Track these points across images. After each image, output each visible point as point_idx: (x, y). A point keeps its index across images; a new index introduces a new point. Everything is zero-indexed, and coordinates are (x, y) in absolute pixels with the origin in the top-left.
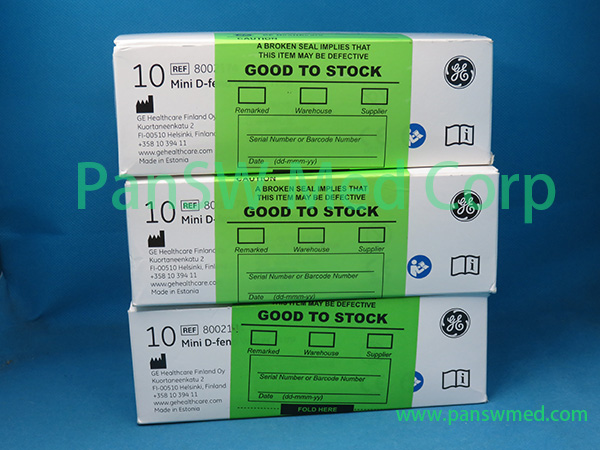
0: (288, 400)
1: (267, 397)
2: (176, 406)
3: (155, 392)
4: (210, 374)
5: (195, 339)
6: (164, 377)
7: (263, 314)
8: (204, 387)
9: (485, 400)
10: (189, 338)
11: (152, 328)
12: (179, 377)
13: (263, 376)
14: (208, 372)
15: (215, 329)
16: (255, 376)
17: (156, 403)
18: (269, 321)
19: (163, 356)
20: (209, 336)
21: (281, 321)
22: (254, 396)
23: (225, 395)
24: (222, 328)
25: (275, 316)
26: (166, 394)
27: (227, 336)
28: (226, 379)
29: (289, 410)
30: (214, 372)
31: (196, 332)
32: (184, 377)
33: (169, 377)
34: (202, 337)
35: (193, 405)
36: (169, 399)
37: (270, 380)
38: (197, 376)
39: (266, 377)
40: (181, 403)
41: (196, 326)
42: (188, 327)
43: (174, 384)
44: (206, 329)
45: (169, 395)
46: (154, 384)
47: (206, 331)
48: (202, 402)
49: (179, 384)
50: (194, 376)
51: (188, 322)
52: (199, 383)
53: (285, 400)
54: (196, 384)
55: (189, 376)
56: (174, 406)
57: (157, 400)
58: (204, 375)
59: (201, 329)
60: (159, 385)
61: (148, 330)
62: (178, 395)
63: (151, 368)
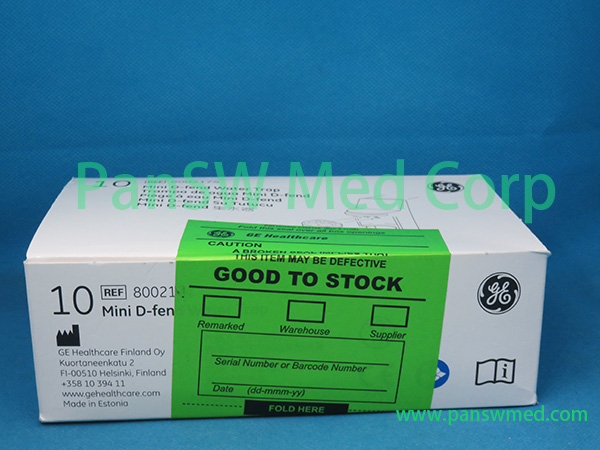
0: (256, 395)
1: (223, 390)
2: (95, 399)
3: (65, 379)
4: (143, 357)
5: (121, 304)
6: (77, 358)
7: (222, 272)
8: (134, 373)
9: (533, 400)
10: (112, 303)
11: (59, 288)
12: (97, 358)
13: (220, 360)
14: (140, 353)
15: (150, 292)
16: (208, 361)
17: (65, 394)
18: (230, 283)
19: (76, 328)
20: (141, 301)
21: (247, 284)
22: (206, 388)
23: (165, 385)
24: (161, 291)
25: (239, 275)
26: (79, 383)
27: (168, 302)
28: (167, 362)
29: (256, 409)
30: (148, 353)
31: (123, 295)
32: (105, 358)
33: (84, 358)
34: (132, 302)
35: (118, 399)
36: (84, 389)
37: (229, 367)
38: (124, 358)
39: (224, 363)
40: (101, 395)
41: (123, 287)
42: (111, 288)
43: (91, 368)
44: (138, 292)
45: (84, 384)
46: (63, 367)
47: (137, 294)
48: (131, 394)
49: (98, 368)
50: (119, 357)
51: (112, 281)
52: (128, 368)
53: (251, 395)
54: (122, 369)
55: (113, 358)
56: (92, 399)
57: (67, 390)
58: (134, 357)
59: (131, 292)
60: (69, 369)
61: (53, 291)
62: (97, 384)
63: (58, 345)
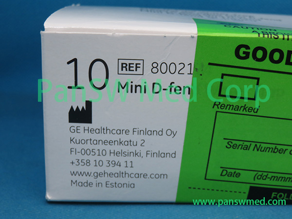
0: (261, 181)
1: (231, 175)
2: (103, 180)
3: (73, 157)
4: (155, 137)
5: (137, 80)
6: (87, 136)
7: (243, 50)
8: (144, 154)
10: (128, 79)
11: (75, 60)
12: (108, 137)
13: (231, 144)
14: (152, 132)
15: (168, 68)
16: (219, 144)
17: (73, 174)
18: (250, 62)
19: (89, 104)
21: (267, 64)
22: (215, 172)
23: (173, 168)
24: (179, 67)
25: (260, 54)
26: (88, 162)
27: (186, 80)
28: (177, 144)
30: (160, 133)
31: (140, 71)
32: (116, 137)
33: (95, 136)
34: (148, 79)
35: (126, 180)
36: (92, 169)
37: (240, 151)
38: (135, 138)
39: (235, 147)
40: (110, 175)
41: (141, 62)
42: (128, 62)
43: (101, 147)
44: (156, 68)
45: (93, 163)
46: (73, 145)
47: (155, 70)
48: (139, 176)
49: (108, 148)
50: (131, 137)
51: (129, 54)
52: (138, 148)
53: (257, 181)
54: (132, 149)
55: (124, 137)
56: (99, 179)
57: (75, 169)
58: (146, 137)
59: (148, 67)
60: (79, 147)
61: (69, 63)
62: (106, 163)
63: (70, 121)
